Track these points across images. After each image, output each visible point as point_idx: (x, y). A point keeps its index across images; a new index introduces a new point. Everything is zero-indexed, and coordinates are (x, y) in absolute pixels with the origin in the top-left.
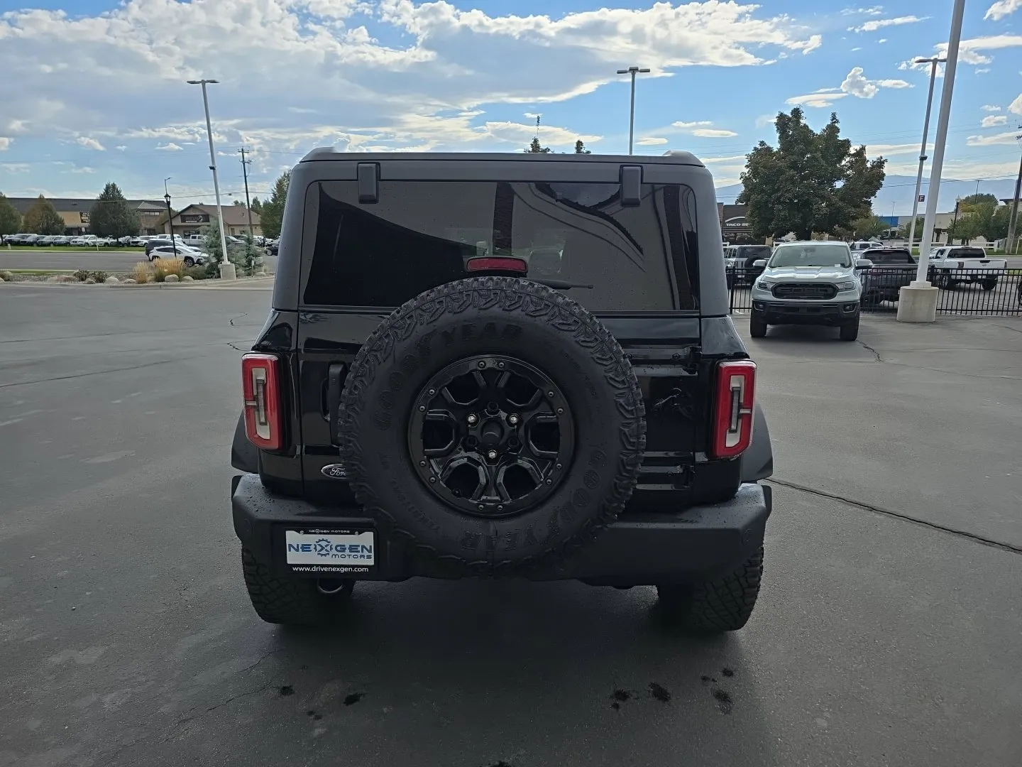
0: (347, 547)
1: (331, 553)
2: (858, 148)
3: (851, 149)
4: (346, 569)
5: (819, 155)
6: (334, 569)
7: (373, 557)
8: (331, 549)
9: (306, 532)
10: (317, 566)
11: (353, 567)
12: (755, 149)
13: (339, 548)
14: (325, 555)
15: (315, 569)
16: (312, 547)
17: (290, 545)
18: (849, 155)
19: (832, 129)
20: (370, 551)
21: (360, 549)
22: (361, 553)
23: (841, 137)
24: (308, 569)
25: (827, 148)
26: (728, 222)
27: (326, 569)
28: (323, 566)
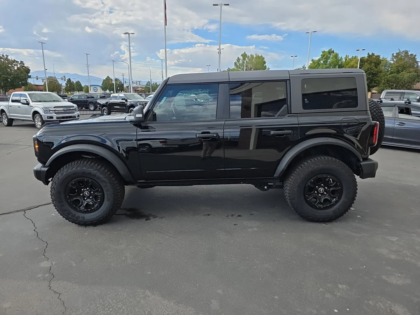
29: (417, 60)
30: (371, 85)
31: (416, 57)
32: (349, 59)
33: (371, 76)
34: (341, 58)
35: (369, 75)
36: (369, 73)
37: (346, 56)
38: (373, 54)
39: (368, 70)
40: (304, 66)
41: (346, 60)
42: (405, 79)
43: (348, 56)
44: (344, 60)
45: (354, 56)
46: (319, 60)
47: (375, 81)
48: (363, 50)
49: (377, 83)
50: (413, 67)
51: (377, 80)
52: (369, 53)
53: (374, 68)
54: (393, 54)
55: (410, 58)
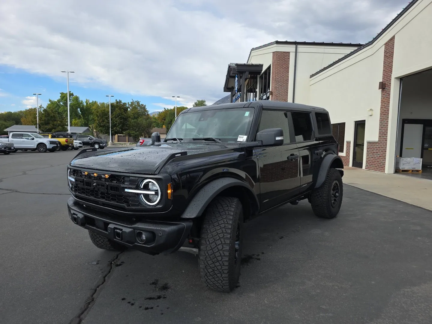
29: (147, 110)
30: (124, 128)
31: (146, 107)
32: (89, 103)
33: (122, 120)
34: (82, 101)
35: (121, 120)
36: (121, 117)
37: (87, 100)
38: (120, 102)
39: (120, 115)
40: (41, 106)
41: (87, 104)
42: (144, 125)
43: (89, 100)
44: (85, 104)
45: (94, 101)
46: (59, 101)
47: (126, 125)
48: (112, 96)
49: (129, 127)
50: (145, 115)
51: (128, 124)
52: (116, 100)
53: (124, 113)
54: (129, 103)
55: (141, 108)
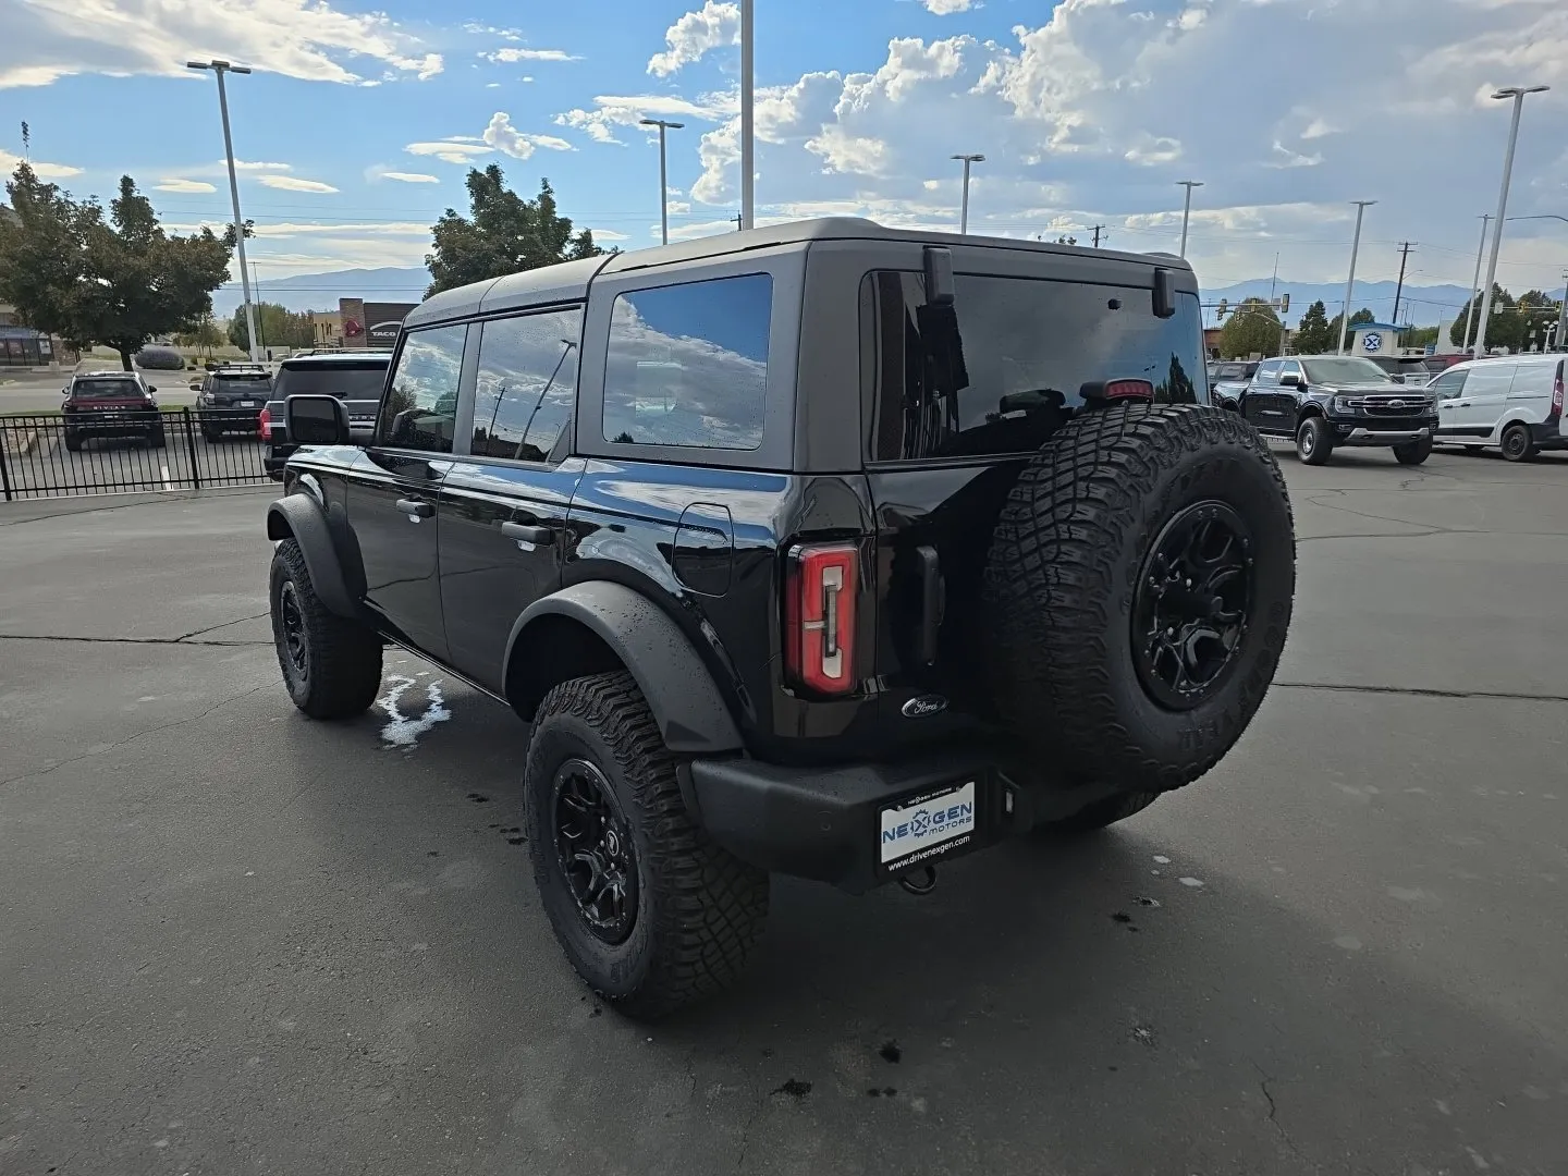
0: (946, 813)
1: (928, 829)
2: (583, 231)
3: (572, 231)
4: (946, 847)
5: (537, 237)
6: (933, 852)
7: (973, 819)
8: (929, 821)
9: (905, 806)
10: (915, 853)
11: (953, 839)
12: (442, 220)
13: (937, 819)
14: (922, 834)
15: (913, 859)
16: (909, 828)
17: (886, 833)
18: (573, 241)
19: (547, 202)
20: (969, 811)
21: (959, 811)
22: (960, 818)
23: (559, 215)
24: (905, 862)
25: (545, 228)
26: (375, 330)
27: (925, 855)
28: (921, 851)
